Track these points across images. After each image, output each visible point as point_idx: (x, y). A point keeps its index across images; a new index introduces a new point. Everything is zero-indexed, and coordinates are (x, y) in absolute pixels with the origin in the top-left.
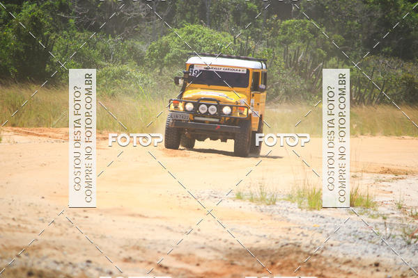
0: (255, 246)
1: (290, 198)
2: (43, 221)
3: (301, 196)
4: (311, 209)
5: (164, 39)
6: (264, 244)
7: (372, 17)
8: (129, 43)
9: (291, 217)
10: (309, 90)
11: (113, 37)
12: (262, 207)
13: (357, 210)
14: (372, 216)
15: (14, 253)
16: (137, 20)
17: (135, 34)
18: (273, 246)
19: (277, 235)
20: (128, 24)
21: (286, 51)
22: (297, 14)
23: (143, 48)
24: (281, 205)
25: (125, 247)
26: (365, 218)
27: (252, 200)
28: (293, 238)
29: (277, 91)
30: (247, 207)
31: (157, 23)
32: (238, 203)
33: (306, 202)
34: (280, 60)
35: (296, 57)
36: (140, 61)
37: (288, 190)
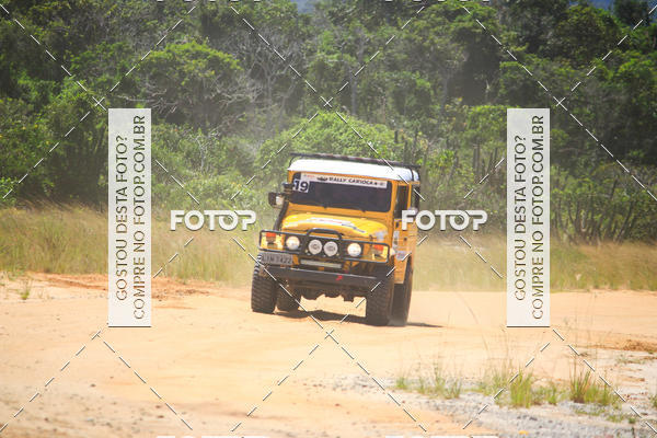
1: (482, 388)
3: (498, 384)
4: (516, 406)
5: (285, 134)
7: (612, 103)
8: (229, 141)
9: (483, 418)
11: (205, 131)
12: (439, 402)
13: (588, 407)
14: (613, 418)
16: (243, 105)
17: (239, 127)
20: (229, 111)
21: (477, 155)
23: (252, 149)
24: (469, 399)
26: (601, 421)
27: (421, 391)
30: (413, 400)
31: (275, 110)
32: (401, 395)
33: (507, 396)
34: (467, 169)
35: (492, 164)
36: (246, 169)
37: (480, 376)
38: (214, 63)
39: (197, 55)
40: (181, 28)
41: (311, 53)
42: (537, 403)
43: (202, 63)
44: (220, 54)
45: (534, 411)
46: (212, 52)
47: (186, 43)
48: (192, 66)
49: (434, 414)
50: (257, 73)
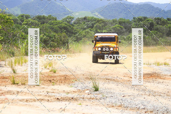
0: (148, 73)
1: (154, 64)
2: (109, 70)
3: (156, 63)
4: (158, 66)
5: (129, 35)
6: (149, 72)
7: (167, 30)
8: (123, 36)
9: (154, 67)
10: (156, 44)
11: (120, 35)
12: (149, 66)
13: (166, 65)
14: (169, 67)
15: (104, 75)
16: (124, 32)
17: (124, 35)
18: (151, 73)
19: (152, 71)
20: (122, 33)
21: (152, 37)
22: (153, 30)
23: (125, 37)
24: (152, 65)
25: (124, 74)
26: (168, 67)
27: (147, 64)
28: (155, 71)
29: (150, 44)
30: (146, 66)
31: (128, 32)
32: (144, 65)
33: (157, 65)
34: (151, 38)
35: (154, 38)
36: (125, 40)
37: (153, 63)
38: (120, 27)
39: (118, 26)
40: (116, 24)
41: (132, 26)
42: (160, 65)
43: (119, 27)
44: (121, 26)
45: (160, 66)
46: (120, 26)
47: (117, 25)
48: (118, 28)
49: (148, 67)
50: (125, 28)
